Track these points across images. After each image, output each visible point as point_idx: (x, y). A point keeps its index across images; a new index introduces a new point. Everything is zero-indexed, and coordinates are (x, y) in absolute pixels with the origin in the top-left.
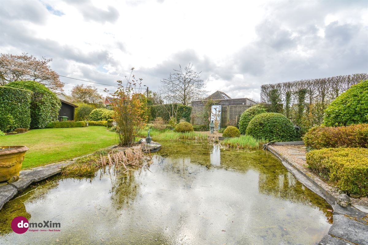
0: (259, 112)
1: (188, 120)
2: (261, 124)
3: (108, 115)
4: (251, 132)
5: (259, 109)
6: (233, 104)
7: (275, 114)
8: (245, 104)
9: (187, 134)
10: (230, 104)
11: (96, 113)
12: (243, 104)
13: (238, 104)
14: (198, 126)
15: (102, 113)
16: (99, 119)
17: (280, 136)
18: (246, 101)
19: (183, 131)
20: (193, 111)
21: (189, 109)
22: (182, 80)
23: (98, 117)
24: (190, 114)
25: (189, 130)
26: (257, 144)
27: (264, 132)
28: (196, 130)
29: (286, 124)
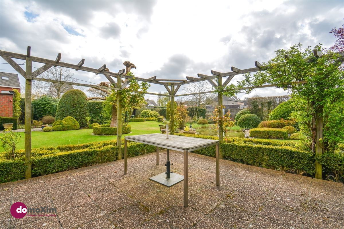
0: (246, 113)
1: (204, 118)
2: (244, 120)
3: (152, 114)
4: (239, 124)
5: (246, 112)
6: (232, 108)
7: (251, 115)
8: (239, 108)
9: (205, 125)
10: (230, 108)
11: (145, 113)
12: (238, 108)
13: (235, 108)
14: (210, 121)
15: (148, 113)
16: (147, 117)
17: (253, 126)
18: (240, 106)
19: (203, 124)
20: (207, 112)
21: (205, 111)
22: (197, 88)
23: (146, 115)
24: (205, 113)
25: (206, 123)
26: (241, 130)
27: (245, 124)
28: (209, 123)
29: (256, 120)
